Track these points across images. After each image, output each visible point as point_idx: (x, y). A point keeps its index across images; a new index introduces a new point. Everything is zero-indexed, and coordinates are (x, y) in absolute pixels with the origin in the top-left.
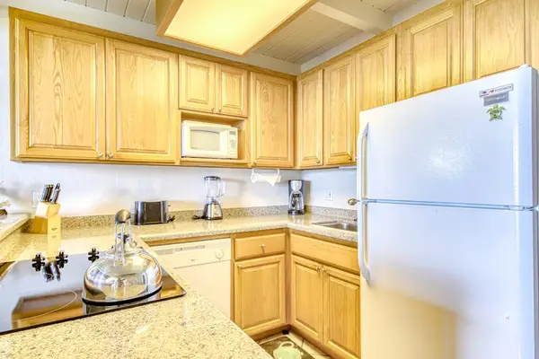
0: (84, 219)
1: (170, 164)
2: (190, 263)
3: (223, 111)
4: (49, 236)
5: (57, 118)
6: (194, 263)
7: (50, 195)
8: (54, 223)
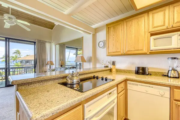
0: (123, 70)
1: (145, 54)
2: (145, 92)
3: (174, 26)
4: (113, 73)
5: (113, 46)
6: (147, 92)
7: (114, 63)
8: (114, 70)
